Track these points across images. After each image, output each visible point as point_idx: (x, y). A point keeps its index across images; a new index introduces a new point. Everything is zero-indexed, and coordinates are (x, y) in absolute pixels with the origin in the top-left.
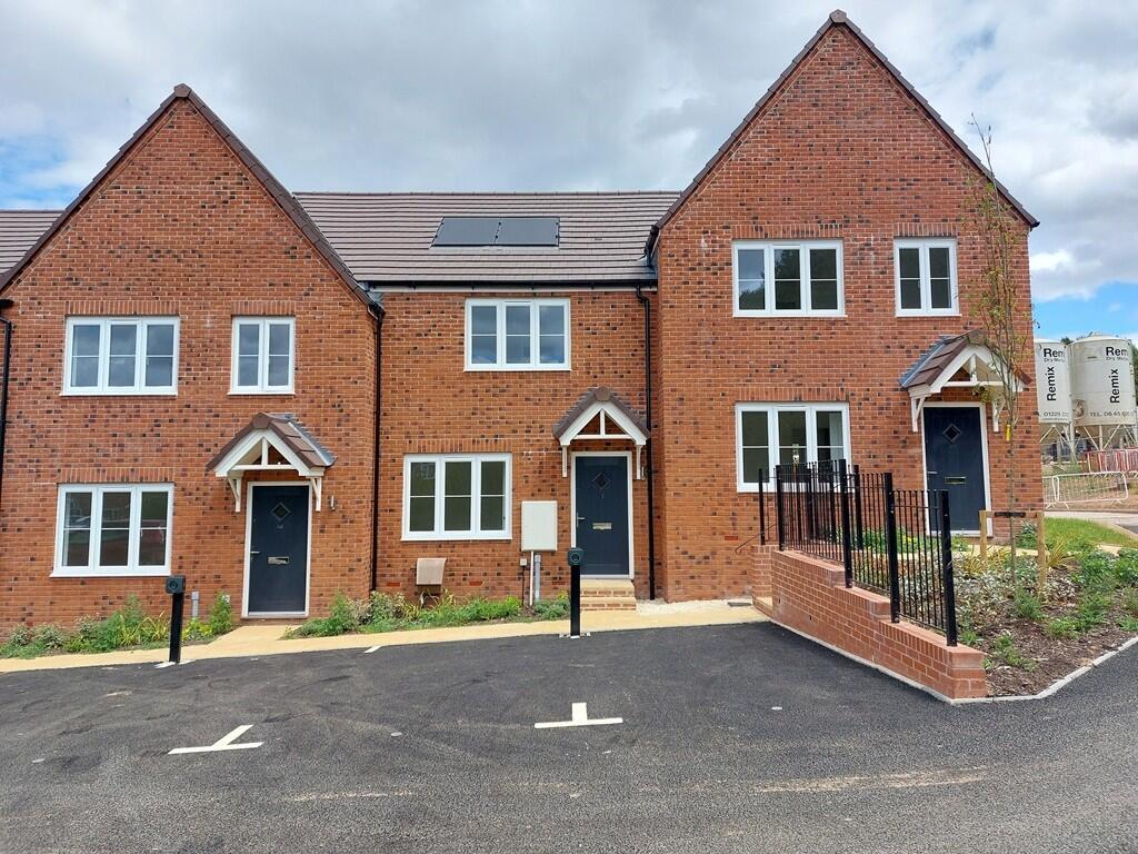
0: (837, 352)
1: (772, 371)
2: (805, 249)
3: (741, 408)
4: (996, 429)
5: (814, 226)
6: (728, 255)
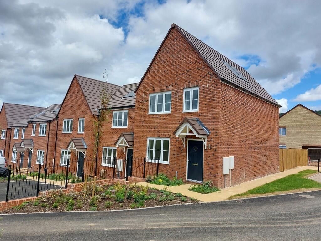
0: (168, 123)
1: (154, 129)
2: (164, 94)
3: (149, 139)
4: (206, 148)
5: (165, 88)
6: (148, 98)
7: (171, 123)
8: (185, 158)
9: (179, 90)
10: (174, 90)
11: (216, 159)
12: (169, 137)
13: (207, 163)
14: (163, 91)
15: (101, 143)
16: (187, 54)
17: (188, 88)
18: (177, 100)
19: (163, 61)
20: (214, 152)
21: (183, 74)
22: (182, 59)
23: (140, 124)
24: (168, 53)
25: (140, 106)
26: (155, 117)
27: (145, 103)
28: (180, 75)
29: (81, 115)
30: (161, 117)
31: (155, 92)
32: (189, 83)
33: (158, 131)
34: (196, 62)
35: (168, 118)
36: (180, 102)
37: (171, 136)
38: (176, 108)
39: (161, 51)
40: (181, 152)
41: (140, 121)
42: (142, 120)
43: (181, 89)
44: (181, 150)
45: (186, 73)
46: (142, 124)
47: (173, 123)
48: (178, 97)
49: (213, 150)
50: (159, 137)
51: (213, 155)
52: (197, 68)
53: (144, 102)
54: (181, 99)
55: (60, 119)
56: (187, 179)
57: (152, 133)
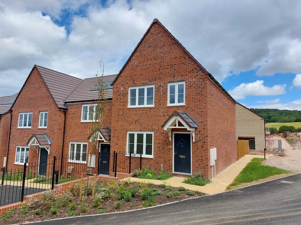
0: (151, 117)
1: (135, 122)
2: (146, 88)
3: (128, 133)
4: (194, 141)
5: (147, 81)
6: (128, 91)
7: (155, 117)
8: (171, 151)
9: (163, 84)
10: (158, 84)
11: (205, 151)
12: (153, 131)
13: (196, 155)
14: (144, 84)
15: (67, 138)
16: (171, 49)
17: (174, 82)
18: (161, 94)
19: (144, 55)
20: (203, 144)
21: (167, 68)
22: (166, 54)
23: (118, 118)
24: (149, 47)
25: (117, 99)
26: (136, 111)
27: (124, 96)
28: (163, 69)
29: (43, 109)
30: (143, 110)
31: (136, 86)
32: (174, 77)
33: (140, 125)
34: (181, 57)
35: (151, 112)
36: (164, 96)
37: (154, 129)
38: (160, 102)
39: (141, 45)
40: (167, 145)
41: (118, 115)
42: (121, 113)
43: (165, 83)
44: (167, 143)
45: (171, 68)
46: (121, 117)
47: (157, 117)
48: (162, 91)
49: (202, 142)
50: (141, 131)
51: (202, 147)
52: (182, 63)
53: (122, 95)
54: (165, 93)
55: (14, 113)
56: (173, 172)
57: (133, 126)
